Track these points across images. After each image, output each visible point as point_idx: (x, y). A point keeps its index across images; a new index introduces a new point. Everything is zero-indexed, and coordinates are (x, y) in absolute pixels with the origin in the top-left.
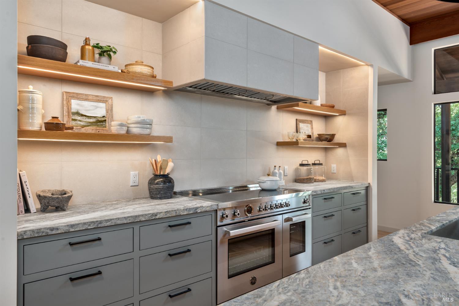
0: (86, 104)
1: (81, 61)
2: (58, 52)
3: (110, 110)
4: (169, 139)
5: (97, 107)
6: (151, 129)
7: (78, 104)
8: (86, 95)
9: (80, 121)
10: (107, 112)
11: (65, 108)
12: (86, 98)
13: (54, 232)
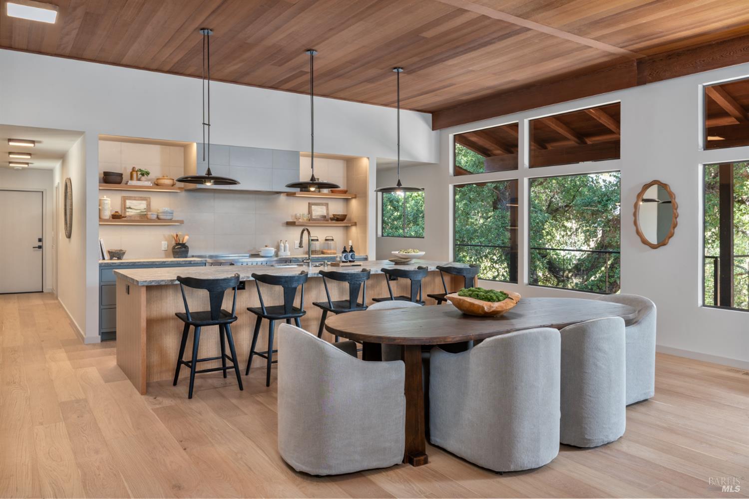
0: (134, 202)
1: (130, 181)
2: (118, 179)
3: (149, 205)
4: (182, 222)
5: (140, 204)
6: (173, 216)
7: (130, 203)
8: (135, 197)
9: (131, 212)
10: (147, 206)
11: (123, 206)
12: (135, 199)
13: (114, 265)
